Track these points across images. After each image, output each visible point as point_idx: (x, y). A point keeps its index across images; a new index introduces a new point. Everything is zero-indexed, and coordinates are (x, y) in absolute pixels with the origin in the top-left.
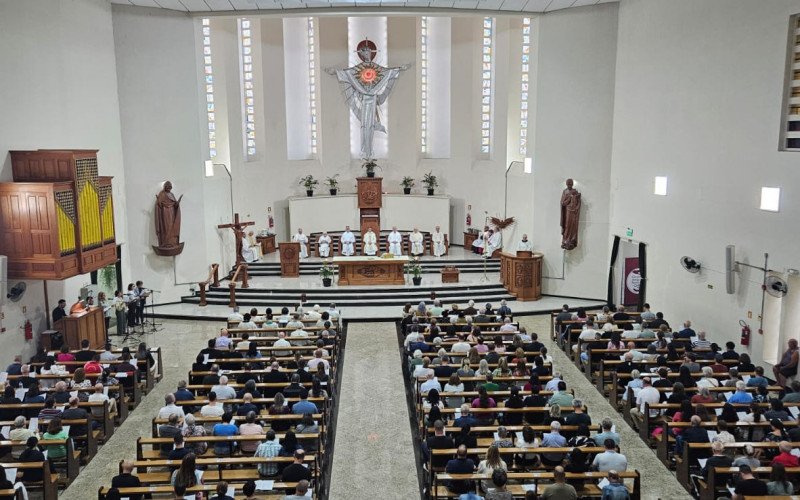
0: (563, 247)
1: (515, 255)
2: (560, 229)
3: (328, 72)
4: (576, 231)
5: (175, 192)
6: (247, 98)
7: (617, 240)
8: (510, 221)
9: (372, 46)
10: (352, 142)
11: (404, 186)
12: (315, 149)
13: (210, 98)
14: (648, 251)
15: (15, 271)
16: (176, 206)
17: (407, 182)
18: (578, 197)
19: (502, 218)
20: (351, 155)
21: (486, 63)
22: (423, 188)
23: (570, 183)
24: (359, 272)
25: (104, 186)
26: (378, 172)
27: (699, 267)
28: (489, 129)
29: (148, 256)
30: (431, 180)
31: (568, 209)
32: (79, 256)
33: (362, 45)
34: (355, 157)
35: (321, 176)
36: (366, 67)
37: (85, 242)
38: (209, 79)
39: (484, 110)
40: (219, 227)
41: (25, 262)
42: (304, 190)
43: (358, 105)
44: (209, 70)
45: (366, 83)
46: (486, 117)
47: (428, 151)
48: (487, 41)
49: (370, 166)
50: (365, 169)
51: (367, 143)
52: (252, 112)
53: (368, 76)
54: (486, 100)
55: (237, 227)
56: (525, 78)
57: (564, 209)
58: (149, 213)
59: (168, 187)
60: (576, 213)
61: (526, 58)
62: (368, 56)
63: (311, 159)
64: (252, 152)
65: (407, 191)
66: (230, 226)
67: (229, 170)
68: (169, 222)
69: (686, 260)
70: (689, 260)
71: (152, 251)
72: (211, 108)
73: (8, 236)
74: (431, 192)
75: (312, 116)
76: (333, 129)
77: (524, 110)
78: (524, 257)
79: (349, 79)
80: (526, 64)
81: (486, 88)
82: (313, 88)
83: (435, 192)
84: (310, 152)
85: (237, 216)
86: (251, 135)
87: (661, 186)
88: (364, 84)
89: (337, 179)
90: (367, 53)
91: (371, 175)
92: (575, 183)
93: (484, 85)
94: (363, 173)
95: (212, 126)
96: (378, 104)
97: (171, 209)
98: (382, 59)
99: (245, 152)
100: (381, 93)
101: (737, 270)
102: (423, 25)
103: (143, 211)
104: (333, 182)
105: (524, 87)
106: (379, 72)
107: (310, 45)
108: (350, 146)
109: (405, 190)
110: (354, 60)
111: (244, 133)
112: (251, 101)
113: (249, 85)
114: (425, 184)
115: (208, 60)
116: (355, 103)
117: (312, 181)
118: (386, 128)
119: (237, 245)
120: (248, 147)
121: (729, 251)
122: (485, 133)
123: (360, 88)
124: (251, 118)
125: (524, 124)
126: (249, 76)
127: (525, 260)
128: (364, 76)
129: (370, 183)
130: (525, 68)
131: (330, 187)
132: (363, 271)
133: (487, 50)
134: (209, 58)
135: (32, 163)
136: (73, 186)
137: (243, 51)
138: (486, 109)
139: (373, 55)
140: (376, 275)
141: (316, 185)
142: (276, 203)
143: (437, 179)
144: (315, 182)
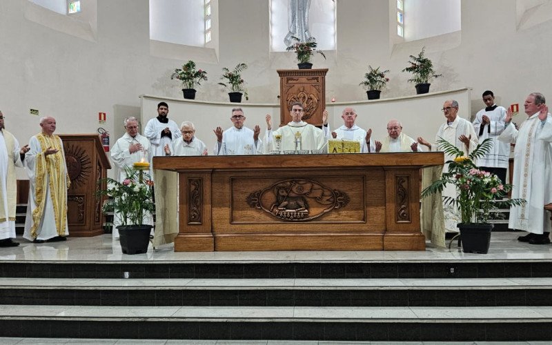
11: (368, 86)
12: (208, 35)
17: (372, 77)
22: (407, 82)
30: (423, 67)
34: (276, 50)
47: (408, 34)
49: (304, 50)
50: (294, 54)
64: (76, 7)
65: (374, 95)
74: (423, 89)
83: (432, 90)
84: (201, 40)
89: (243, 75)
91: (305, 65)
94: (293, 64)
104: (234, 80)
108: (269, 35)
109: (369, 93)
114: (412, 75)
117: (194, 71)
129: (303, 79)
131: (230, 88)
140: (315, 211)
141: (202, 82)
142: (118, 108)
143: (435, 68)
144: (198, 74)
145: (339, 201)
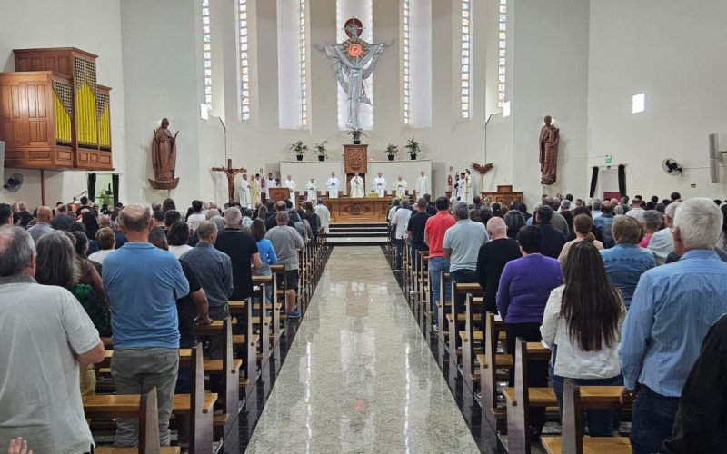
0: (542, 183)
1: (496, 191)
2: (540, 165)
3: (317, 48)
4: (555, 166)
5: (171, 129)
6: (242, 67)
7: (596, 170)
8: (489, 167)
9: (359, 23)
10: (340, 117)
11: (388, 153)
12: (305, 121)
13: (208, 55)
14: (628, 171)
15: (12, 161)
16: (172, 142)
17: (390, 149)
18: (556, 132)
19: (482, 164)
20: (338, 128)
21: (465, 34)
22: (407, 153)
23: (548, 120)
24: (346, 210)
25: (102, 95)
26: (363, 141)
27: (680, 170)
28: (468, 96)
29: (145, 190)
30: (414, 146)
31: (547, 145)
32: (74, 150)
33: (348, 23)
34: (342, 130)
35: (311, 144)
36: (353, 42)
37: (80, 139)
38: (207, 38)
39: (463, 78)
40: (213, 169)
41: (21, 149)
42: (294, 155)
43: (346, 78)
44: (207, 29)
45: (352, 57)
46: (465, 84)
47: (411, 123)
48: (465, 14)
49: (357, 134)
50: (351, 136)
51: (354, 114)
52: (247, 80)
53: (355, 51)
54: (465, 69)
55: (230, 172)
56: (502, 36)
57: (542, 145)
58: (146, 149)
59: (165, 124)
60: (555, 148)
61: (502, 18)
62: (355, 33)
63: (302, 130)
64: (246, 117)
65: (391, 158)
66: (223, 169)
67: (224, 122)
68: (165, 157)
69: (668, 163)
70: (671, 162)
71: (149, 185)
72: (208, 64)
73: (7, 125)
74: (414, 157)
75: (302, 91)
76: (322, 101)
77: (502, 66)
78: (505, 190)
79: (337, 54)
80: (503, 22)
81: (465, 57)
82: (304, 65)
83: (418, 158)
84: (300, 124)
85: (230, 161)
86: (246, 102)
87: (639, 103)
88: (351, 58)
89: (325, 146)
90: (354, 30)
91: (357, 142)
92: (553, 122)
93: (463, 54)
94: (350, 141)
95: (208, 81)
96: (364, 78)
97: (167, 145)
98: (368, 36)
99: (239, 115)
100: (366, 67)
101: (721, 159)
102: (406, 7)
103: (141, 146)
104: (321, 149)
105: (502, 45)
106: (365, 46)
107: (301, 26)
108: (337, 120)
109: (389, 156)
110: (341, 37)
111: (239, 100)
112: (246, 70)
113: (244, 55)
114: (408, 150)
115: (206, 20)
116: (342, 77)
117: (302, 146)
118: (372, 102)
119: (229, 188)
120: (243, 113)
121: (712, 138)
122: (465, 99)
123: (347, 62)
124: (245, 86)
125: (502, 79)
126: (244, 47)
127: (506, 194)
128: (352, 53)
129: (356, 149)
130: (502, 27)
131: (319, 153)
132: (349, 209)
133: (465, 22)
134: (207, 18)
135: (34, 61)
136: (71, 80)
137: (240, 24)
138: (465, 76)
139: (360, 32)
140: (361, 212)
141: (305, 151)
142: (267, 165)
143: (419, 145)
144: (305, 148)
145: (368, 210)
